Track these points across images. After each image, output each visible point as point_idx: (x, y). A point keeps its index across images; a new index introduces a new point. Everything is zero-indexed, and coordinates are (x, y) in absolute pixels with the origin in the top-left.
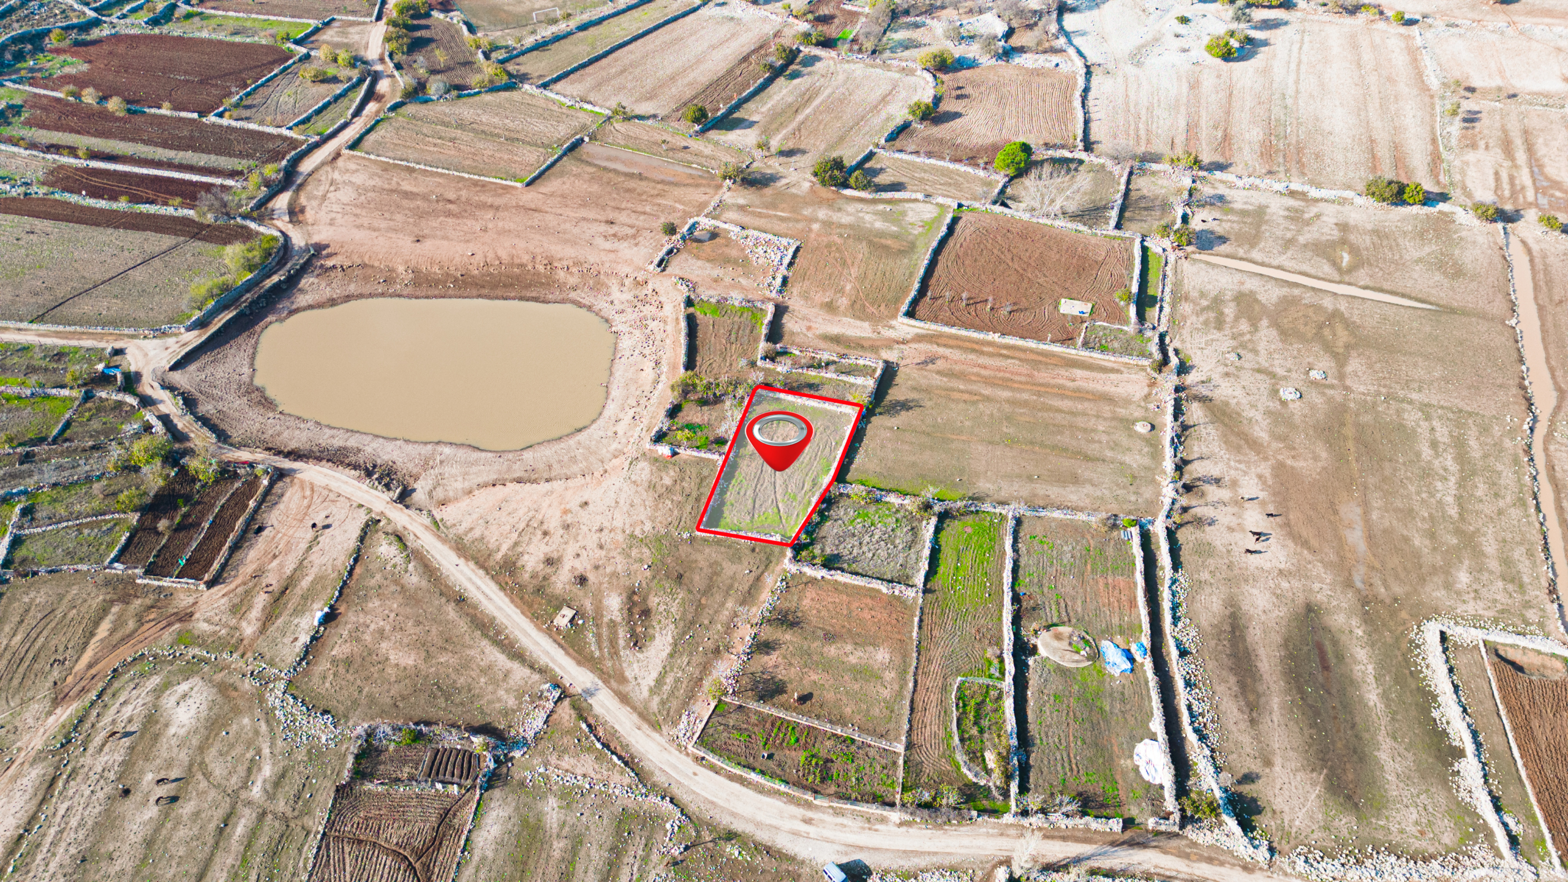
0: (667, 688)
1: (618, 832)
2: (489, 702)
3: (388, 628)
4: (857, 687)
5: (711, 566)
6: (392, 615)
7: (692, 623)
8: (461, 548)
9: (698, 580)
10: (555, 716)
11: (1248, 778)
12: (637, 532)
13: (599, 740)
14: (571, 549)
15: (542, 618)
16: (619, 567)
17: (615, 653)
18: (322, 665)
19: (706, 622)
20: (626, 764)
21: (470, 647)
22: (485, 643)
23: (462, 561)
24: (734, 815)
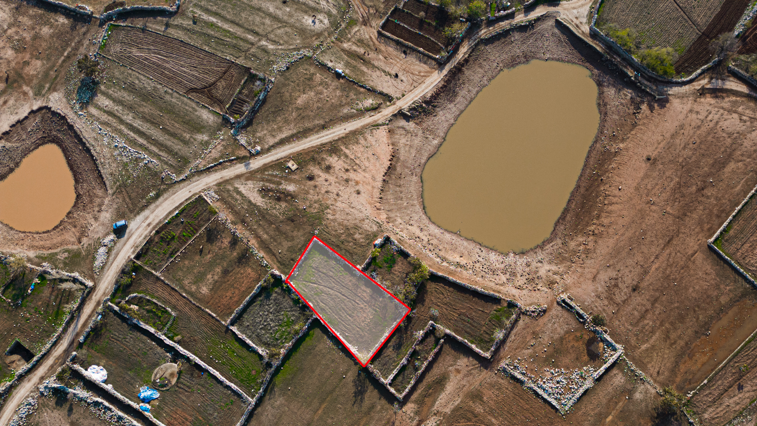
0: (235, 195)
1: (181, 157)
2: (263, 127)
3: (322, 96)
4: (195, 271)
5: (292, 237)
6: (328, 99)
7: (264, 217)
8: (354, 133)
9: (287, 228)
10: (243, 149)
11: (70, 410)
12: (328, 211)
13: (224, 162)
14: (332, 179)
15: (296, 157)
16: (311, 196)
17: (263, 180)
18: (312, 70)
19: (261, 223)
20: (209, 168)
21: (295, 125)
22: (295, 131)
23: (347, 131)
24: (166, 199)
